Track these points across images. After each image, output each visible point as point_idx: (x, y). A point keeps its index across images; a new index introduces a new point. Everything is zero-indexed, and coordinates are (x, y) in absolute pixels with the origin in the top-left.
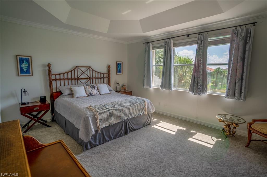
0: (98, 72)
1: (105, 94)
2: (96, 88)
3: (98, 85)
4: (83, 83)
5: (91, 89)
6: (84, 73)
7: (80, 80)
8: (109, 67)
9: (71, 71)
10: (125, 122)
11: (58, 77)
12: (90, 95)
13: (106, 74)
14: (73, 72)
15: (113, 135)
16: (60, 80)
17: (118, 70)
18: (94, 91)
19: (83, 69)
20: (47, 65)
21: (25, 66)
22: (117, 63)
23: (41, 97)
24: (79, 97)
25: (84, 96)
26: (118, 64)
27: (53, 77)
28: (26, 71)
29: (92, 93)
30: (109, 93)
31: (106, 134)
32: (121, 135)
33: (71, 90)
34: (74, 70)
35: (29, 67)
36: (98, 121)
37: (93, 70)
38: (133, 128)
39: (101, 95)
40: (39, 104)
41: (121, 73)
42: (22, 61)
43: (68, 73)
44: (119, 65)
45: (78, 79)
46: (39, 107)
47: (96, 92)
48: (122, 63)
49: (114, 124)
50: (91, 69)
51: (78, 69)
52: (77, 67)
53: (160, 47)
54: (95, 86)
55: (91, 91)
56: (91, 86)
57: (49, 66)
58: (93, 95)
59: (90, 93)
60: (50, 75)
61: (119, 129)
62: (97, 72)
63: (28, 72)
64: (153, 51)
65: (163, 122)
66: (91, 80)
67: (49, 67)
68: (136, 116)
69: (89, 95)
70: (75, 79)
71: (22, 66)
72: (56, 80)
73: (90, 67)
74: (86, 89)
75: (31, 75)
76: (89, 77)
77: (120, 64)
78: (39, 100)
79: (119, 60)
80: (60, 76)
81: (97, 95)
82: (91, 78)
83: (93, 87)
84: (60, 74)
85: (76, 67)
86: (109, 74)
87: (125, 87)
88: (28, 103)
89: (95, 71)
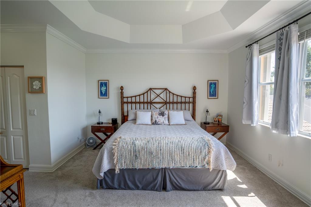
0: (177, 96)
1: (177, 125)
2: (166, 116)
3: (169, 111)
4: (157, 108)
5: (158, 117)
6: (158, 96)
7: (153, 104)
8: (194, 88)
9: (143, 94)
10: (162, 171)
11: (129, 100)
12: (155, 123)
13: (189, 98)
14: (146, 95)
15: (140, 183)
16: (131, 103)
17: (210, 92)
18: (161, 119)
19: (158, 92)
20: (120, 87)
21: (103, 89)
22: (209, 82)
23: (112, 119)
24: (141, 124)
25: (146, 124)
26: (211, 84)
27: (125, 100)
28: (104, 94)
29: (157, 121)
30: (184, 123)
31: (129, 179)
32: (156, 188)
33: (136, 114)
34: (147, 92)
35: (106, 90)
36: (115, 158)
37: (170, 92)
38: (180, 185)
39: (169, 125)
40: (111, 125)
41: (216, 96)
42: (102, 85)
43: (139, 95)
44: (213, 86)
45: (151, 103)
46: (105, 129)
47: (163, 121)
48: (217, 82)
49: (140, 169)
50: (167, 91)
51: (151, 91)
52: (151, 89)
53: (269, 50)
54: (166, 112)
55: (157, 118)
56: (160, 113)
57: (122, 88)
58: (159, 124)
59: (156, 121)
60: (122, 97)
61: (152, 179)
62: (175, 95)
63: (106, 94)
64: (260, 58)
65: (256, 197)
66: (168, 105)
67: (122, 90)
68: (185, 168)
69: (153, 124)
70: (147, 103)
71: (102, 90)
72: (127, 103)
73: (166, 89)
74: (153, 116)
75: (107, 97)
76: (166, 101)
77: (215, 84)
78: (111, 122)
79: (213, 77)
80: (131, 99)
81: (165, 125)
82: (167, 103)
83: (162, 114)
84: (131, 97)
85: (149, 90)
86: (194, 97)
87: (221, 117)
88: (102, 123)
89: (173, 94)
